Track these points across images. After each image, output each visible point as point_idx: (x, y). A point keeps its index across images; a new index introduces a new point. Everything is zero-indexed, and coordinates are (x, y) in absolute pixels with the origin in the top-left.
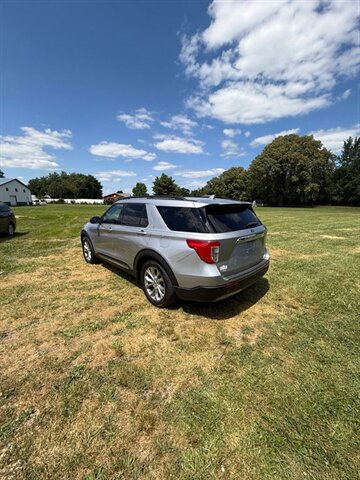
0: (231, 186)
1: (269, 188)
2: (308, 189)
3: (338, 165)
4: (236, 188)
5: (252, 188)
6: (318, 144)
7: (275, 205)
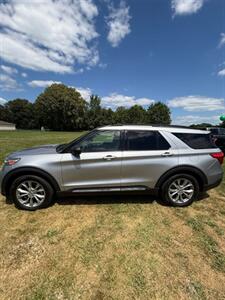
0: (18, 114)
1: (53, 118)
2: (77, 121)
3: (90, 108)
4: (24, 116)
5: (39, 117)
6: (78, 94)
7: (59, 130)
